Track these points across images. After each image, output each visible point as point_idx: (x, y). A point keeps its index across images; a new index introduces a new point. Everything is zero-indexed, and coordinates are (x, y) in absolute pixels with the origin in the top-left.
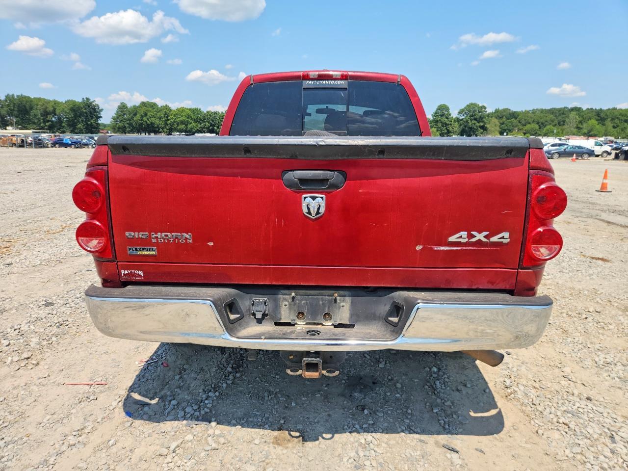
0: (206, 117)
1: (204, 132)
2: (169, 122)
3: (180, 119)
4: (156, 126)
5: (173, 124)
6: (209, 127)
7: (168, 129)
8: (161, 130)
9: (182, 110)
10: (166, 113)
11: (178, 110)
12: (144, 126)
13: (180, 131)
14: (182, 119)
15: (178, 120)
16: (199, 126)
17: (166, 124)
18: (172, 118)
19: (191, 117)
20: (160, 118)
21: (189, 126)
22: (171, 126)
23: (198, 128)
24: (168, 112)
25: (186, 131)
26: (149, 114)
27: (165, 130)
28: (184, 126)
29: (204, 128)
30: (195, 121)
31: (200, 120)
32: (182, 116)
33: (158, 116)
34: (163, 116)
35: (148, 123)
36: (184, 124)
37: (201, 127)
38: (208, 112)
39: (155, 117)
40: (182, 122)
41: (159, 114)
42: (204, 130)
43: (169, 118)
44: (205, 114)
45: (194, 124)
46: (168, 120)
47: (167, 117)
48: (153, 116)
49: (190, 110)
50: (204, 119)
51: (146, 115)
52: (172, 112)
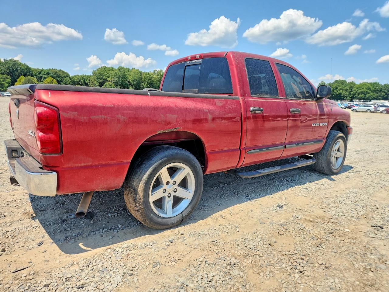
0: (383, 89)
1: (379, 99)
2: (352, 93)
3: (361, 91)
4: (342, 95)
5: (355, 94)
6: (384, 96)
7: (350, 98)
8: (345, 98)
9: (364, 84)
10: (351, 87)
11: (361, 84)
12: (333, 96)
13: (360, 99)
14: (362, 90)
15: (359, 91)
16: (376, 95)
17: (350, 94)
18: (354, 90)
19: (370, 89)
20: (346, 90)
21: (367, 95)
22: (353, 95)
23: (375, 96)
24: (353, 86)
25: (364, 99)
26: (338, 88)
27: (348, 98)
28: (364, 95)
29: (380, 96)
30: (374, 91)
31: (378, 90)
32: (363, 88)
33: (345, 89)
34: (348, 89)
35: (337, 94)
36: (364, 94)
37: (377, 96)
38: (385, 85)
39: (342, 90)
40: (362, 93)
41: (346, 87)
42: (379, 98)
43: (353, 90)
44: (382, 86)
45: (372, 94)
46: (352, 91)
47: (351, 90)
48: (341, 89)
49: (371, 84)
50: (381, 90)
51: (337, 88)
52: (356, 86)
